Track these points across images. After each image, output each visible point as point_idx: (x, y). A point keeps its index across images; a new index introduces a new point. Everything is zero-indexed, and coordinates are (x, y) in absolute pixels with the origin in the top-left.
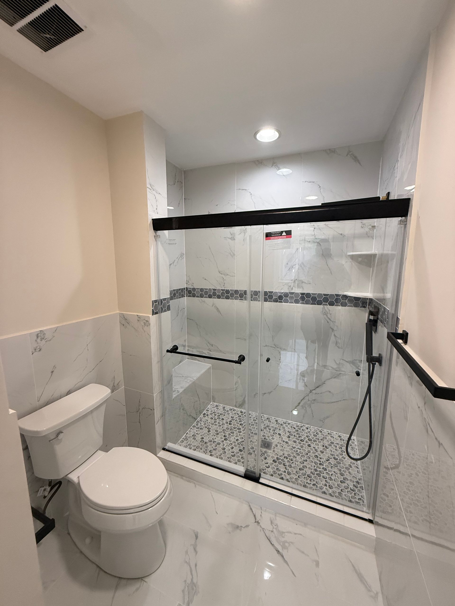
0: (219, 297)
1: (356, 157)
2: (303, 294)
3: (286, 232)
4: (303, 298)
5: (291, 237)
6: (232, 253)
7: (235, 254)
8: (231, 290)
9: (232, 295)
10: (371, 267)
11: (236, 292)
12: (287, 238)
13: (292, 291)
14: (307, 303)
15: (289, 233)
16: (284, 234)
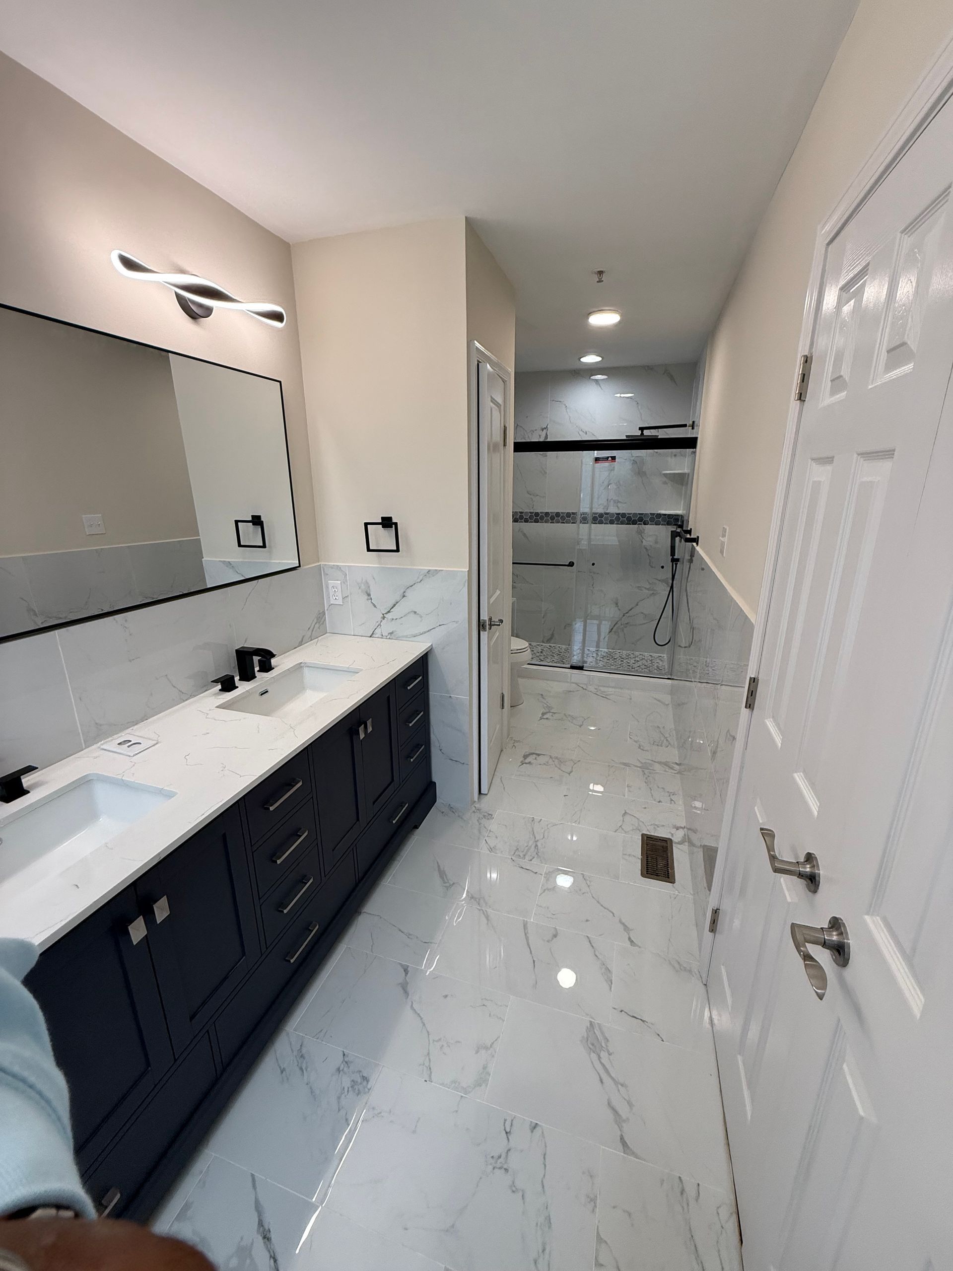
0: (526, 521)
1: (672, 376)
2: (618, 514)
3: (611, 457)
4: (618, 519)
5: (615, 462)
6: (543, 472)
7: (546, 473)
8: (541, 513)
9: (542, 518)
10: (683, 485)
11: (547, 514)
12: (612, 462)
13: (607, 512)
14: (622, 523)
15: (614, 458)
16: (610, 459)
